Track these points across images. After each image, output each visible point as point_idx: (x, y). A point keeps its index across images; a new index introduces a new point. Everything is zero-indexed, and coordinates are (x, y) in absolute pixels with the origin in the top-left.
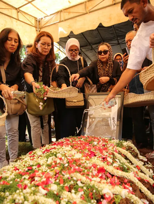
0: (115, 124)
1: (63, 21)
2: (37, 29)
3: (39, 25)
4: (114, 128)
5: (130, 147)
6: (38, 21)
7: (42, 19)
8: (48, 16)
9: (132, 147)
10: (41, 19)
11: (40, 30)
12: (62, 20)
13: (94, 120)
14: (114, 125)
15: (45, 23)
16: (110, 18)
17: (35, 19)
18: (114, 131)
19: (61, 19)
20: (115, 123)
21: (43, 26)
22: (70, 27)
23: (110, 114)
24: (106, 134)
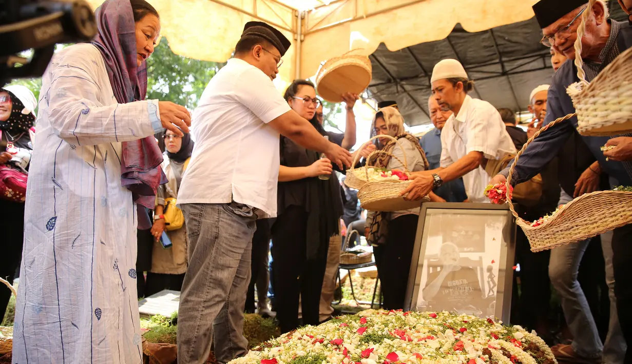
0: (494, 283)
1: (362, 18)
2: (296, 35)
3: (302, 25)
4: (491, 293)
5: (532, 343)
6: (299, 17)
7: (310, 12)
8: (325, 5)
9: (538, 344)
10: (306, 13)
11: (302, 38)
12: (360, 14)
13: (439, 269)
14: (492, 285)
15: (316, 22)
16: (484, 12)
17: (292, 13)
18: (490, 299)
19: (356, 13)
20: (492, 280)
21: (312, 29)
22: (378, 32)
23: (481, 258)
24: (471, 306)
